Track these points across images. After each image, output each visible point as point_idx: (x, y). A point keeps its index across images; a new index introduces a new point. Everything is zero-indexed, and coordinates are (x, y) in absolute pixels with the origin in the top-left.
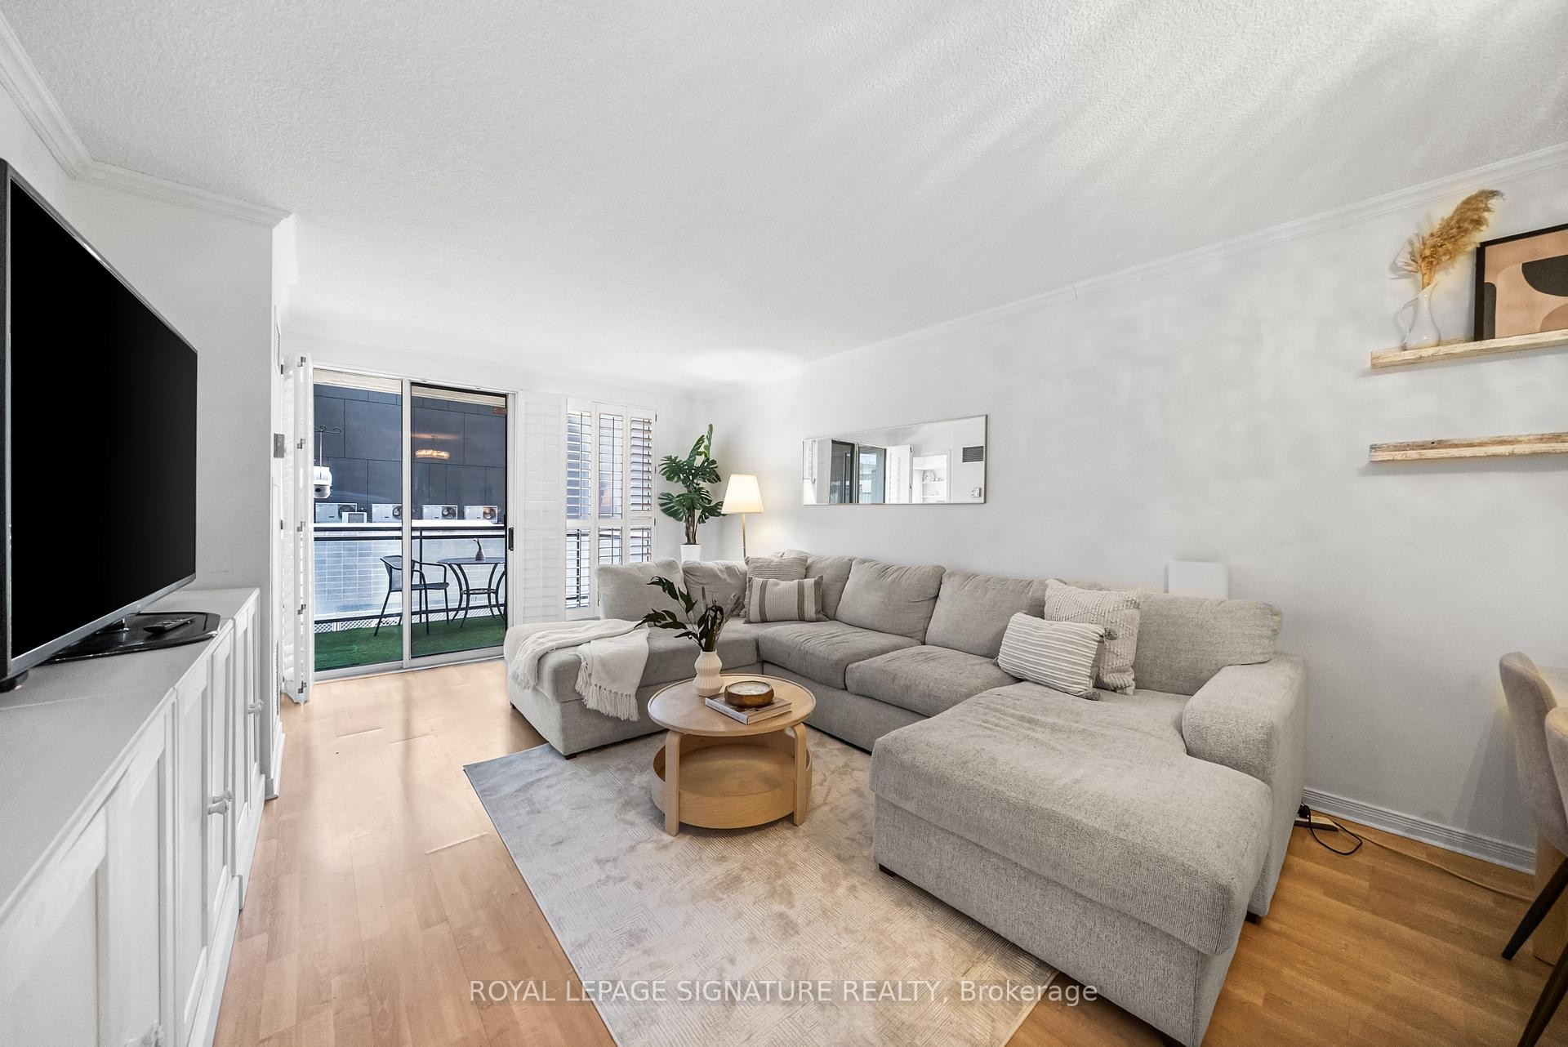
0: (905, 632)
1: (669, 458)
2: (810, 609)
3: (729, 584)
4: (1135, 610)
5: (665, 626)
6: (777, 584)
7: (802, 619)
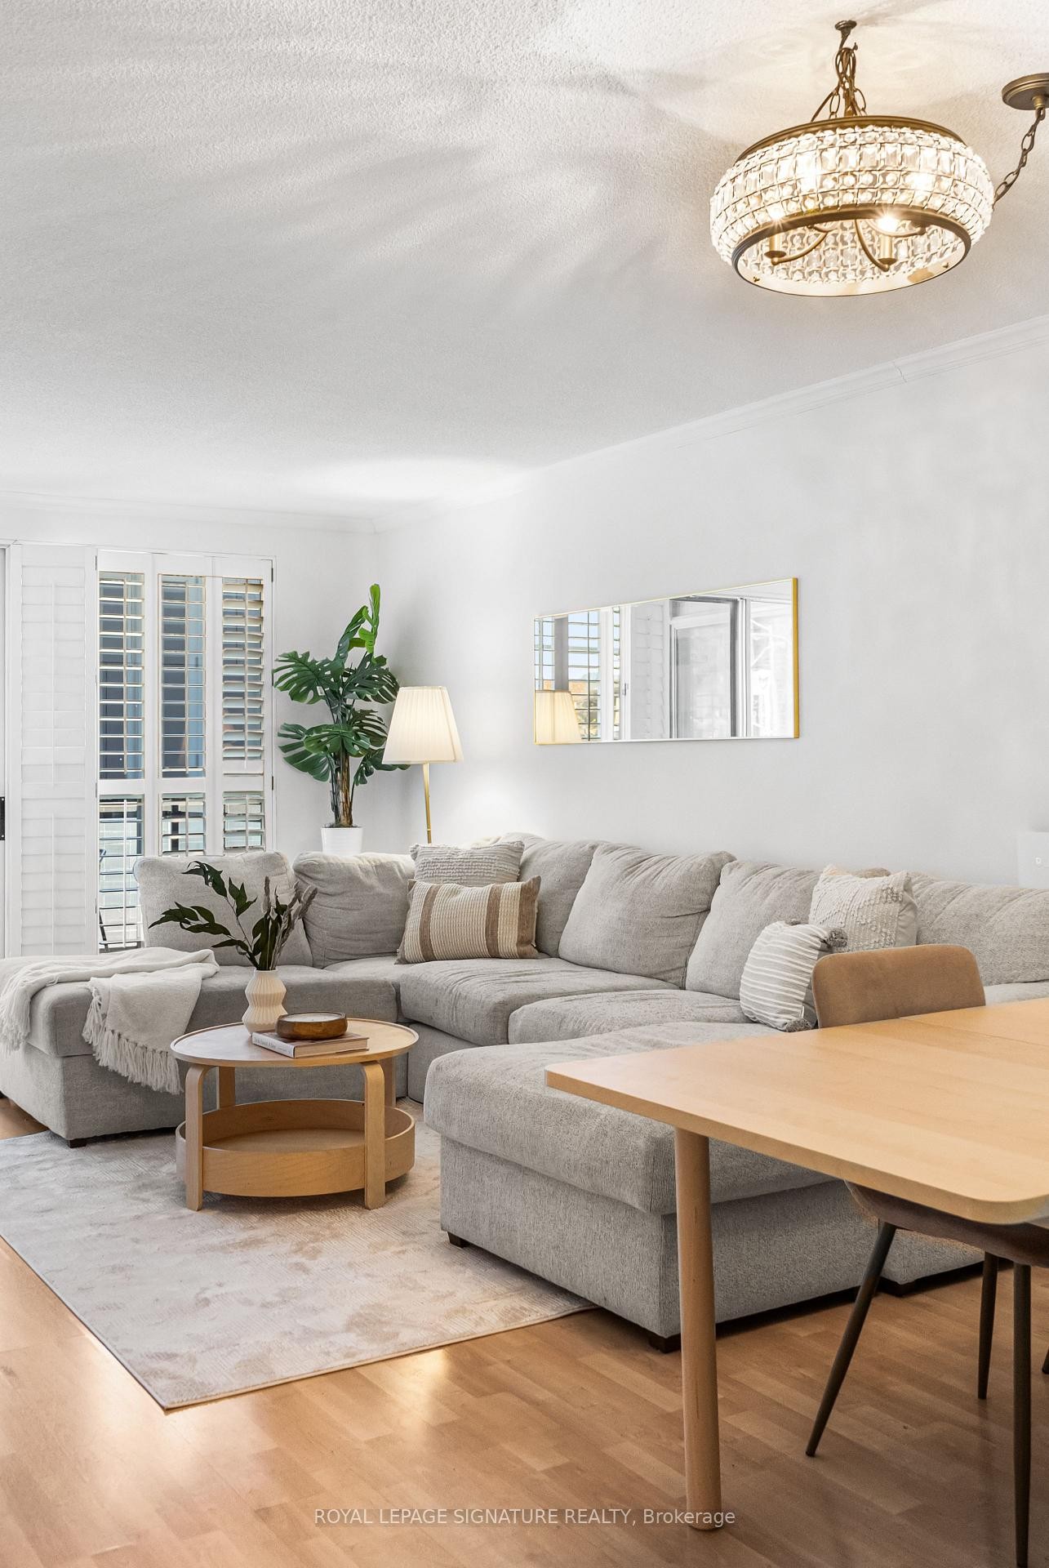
0: (654, 970)
1: (293, 657)
2: (508, 936)
3: (379, 895)
4: (893, 905)
5: (197, 929)
6: (455, 892)
7: (495, 955)
